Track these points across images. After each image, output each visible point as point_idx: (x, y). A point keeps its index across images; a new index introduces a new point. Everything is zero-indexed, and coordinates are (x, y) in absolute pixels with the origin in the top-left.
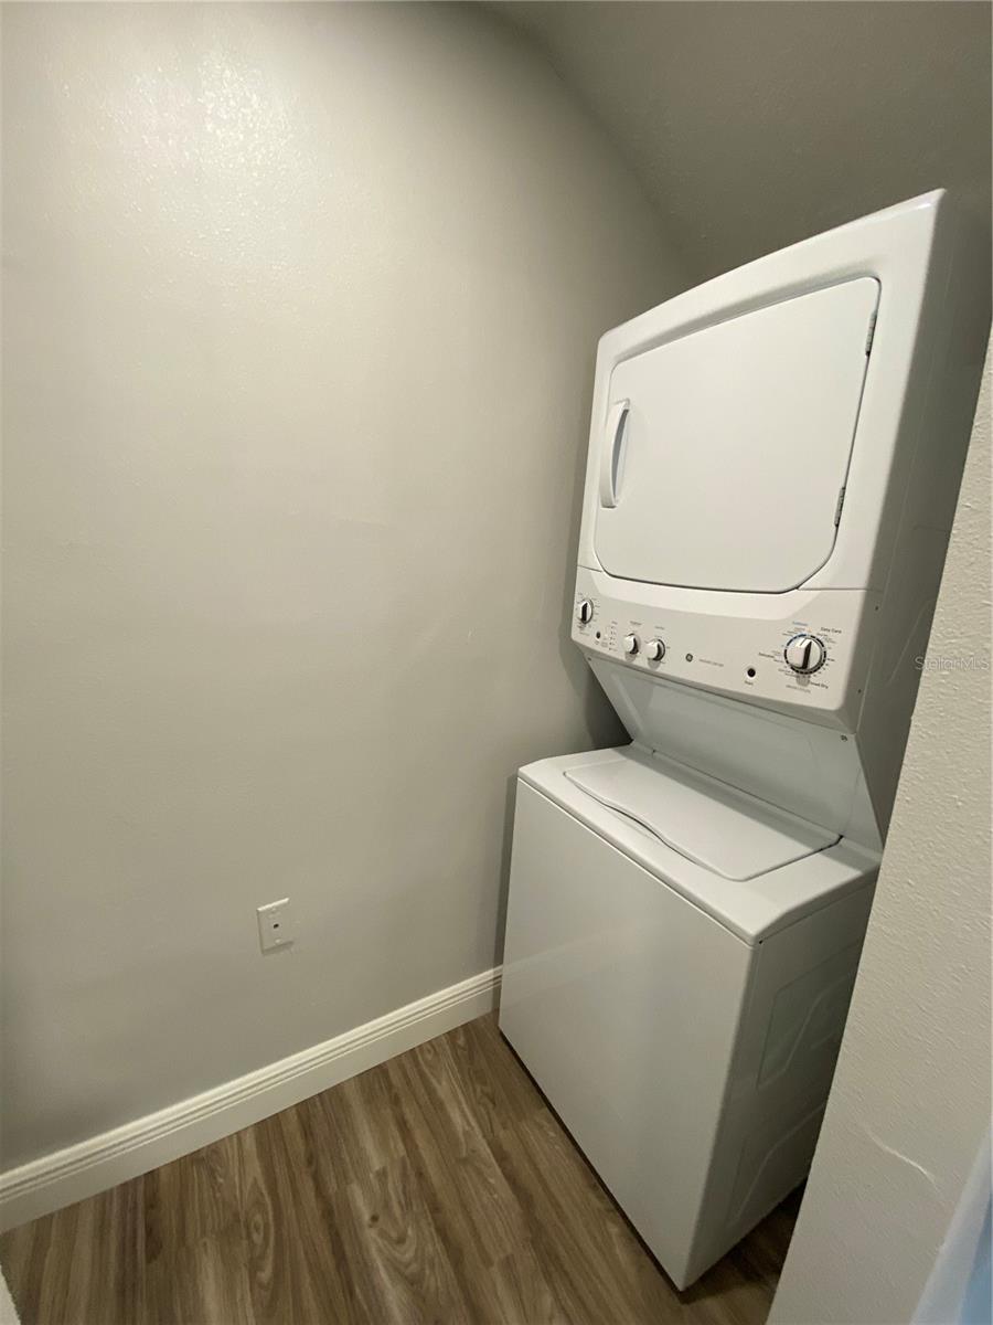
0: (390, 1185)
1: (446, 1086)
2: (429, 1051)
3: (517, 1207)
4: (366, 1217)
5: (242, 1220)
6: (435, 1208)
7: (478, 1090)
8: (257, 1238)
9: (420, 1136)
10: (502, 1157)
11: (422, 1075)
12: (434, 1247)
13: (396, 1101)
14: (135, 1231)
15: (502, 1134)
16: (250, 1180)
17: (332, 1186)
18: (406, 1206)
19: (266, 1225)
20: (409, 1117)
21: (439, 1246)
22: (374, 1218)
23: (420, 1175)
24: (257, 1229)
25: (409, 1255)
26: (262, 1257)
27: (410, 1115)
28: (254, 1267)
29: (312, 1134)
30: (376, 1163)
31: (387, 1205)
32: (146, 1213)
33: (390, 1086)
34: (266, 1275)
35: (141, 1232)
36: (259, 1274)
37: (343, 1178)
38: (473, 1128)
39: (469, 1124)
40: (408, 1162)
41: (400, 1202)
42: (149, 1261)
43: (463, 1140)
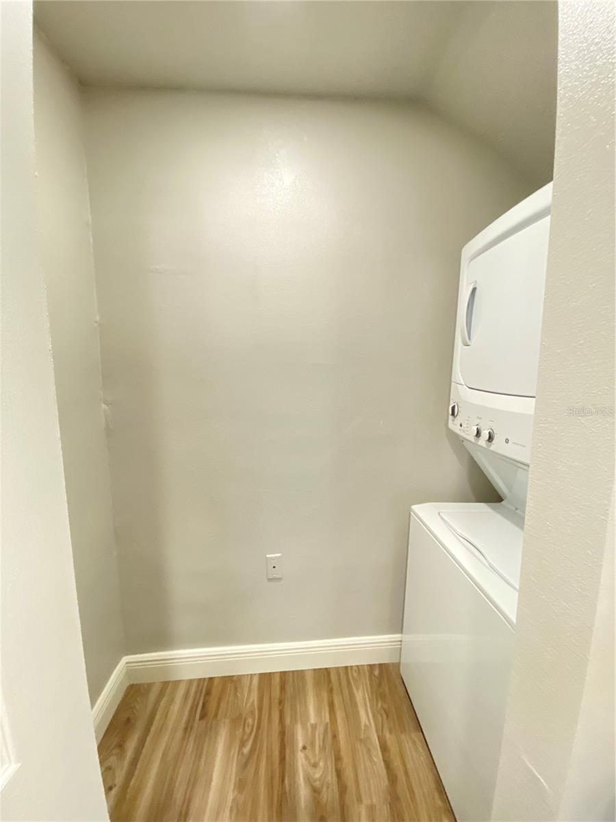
0: (317, 733)
1: (361, 695)
2: (355, 671)
3: (386, 781)
4: (300, 745)
5: (243, 717)
6: (338, 759)
7: (380, 705)
8: (248, 730)
9: (340, 715)
10: (384, 748)
11: (349, 683)
12: (331, 778)
13: (331, 691)
14: (198, 703)
15: (388, 735)
16: (251, 700)
17: (288, 721)
18: (323, 748)
19: (253, 726)
20: (336, 702)
21: (335, 778)
22: (304, 748)
23: (335, 737)
24: (248, 726)
25: (317, 776)
26: (247, 740)
27: (337, 701)
28: (243, 744)
29: (284, 690)
30: (313, 719)
31: (313, 744)
32: (205, 696)
33: (330, 681)
34: (246, 750)
35: (201, 704)
36: (244, 749)
37: (294, 720)
38: (371, 725)
39: (370, 723)
40: (329, 725)
41: (320, 746)
42: (200, 719)
43: (363, 728)
